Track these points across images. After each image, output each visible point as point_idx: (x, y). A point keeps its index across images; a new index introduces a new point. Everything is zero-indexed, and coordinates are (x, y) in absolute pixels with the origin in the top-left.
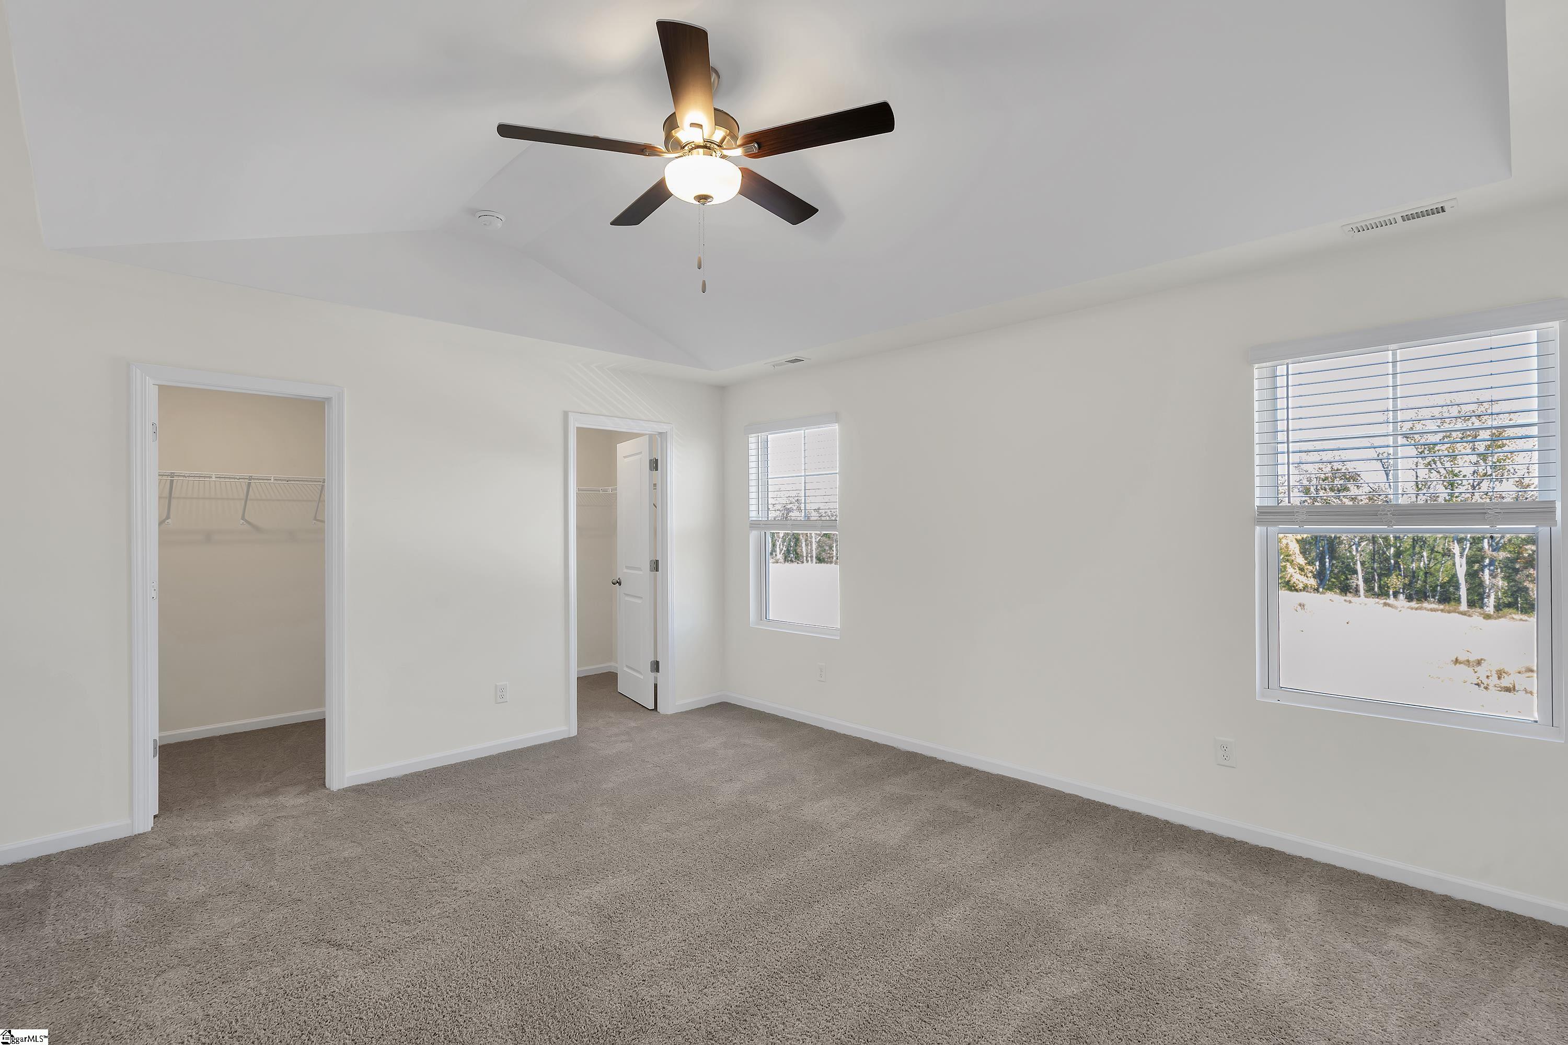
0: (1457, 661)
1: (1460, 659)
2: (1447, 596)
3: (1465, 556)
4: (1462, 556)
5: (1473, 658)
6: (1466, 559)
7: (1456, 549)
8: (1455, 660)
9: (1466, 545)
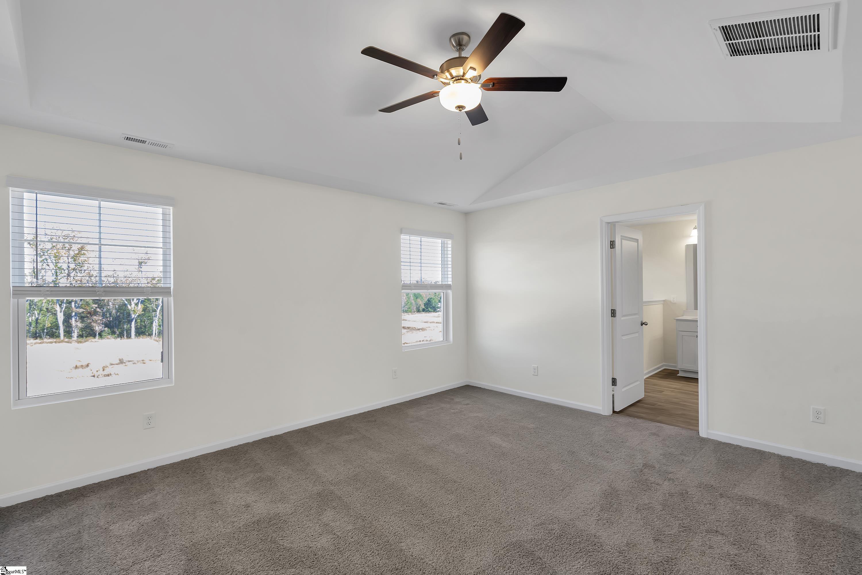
0: (76, 367)
1: (78, 365)
2: (53, 333)
3: (63, 311)
4: (61, 312)
5: (84, 364)
6: (64, 312)
7: (58, 308)
8: (75, 366)
9: (63, 306)
